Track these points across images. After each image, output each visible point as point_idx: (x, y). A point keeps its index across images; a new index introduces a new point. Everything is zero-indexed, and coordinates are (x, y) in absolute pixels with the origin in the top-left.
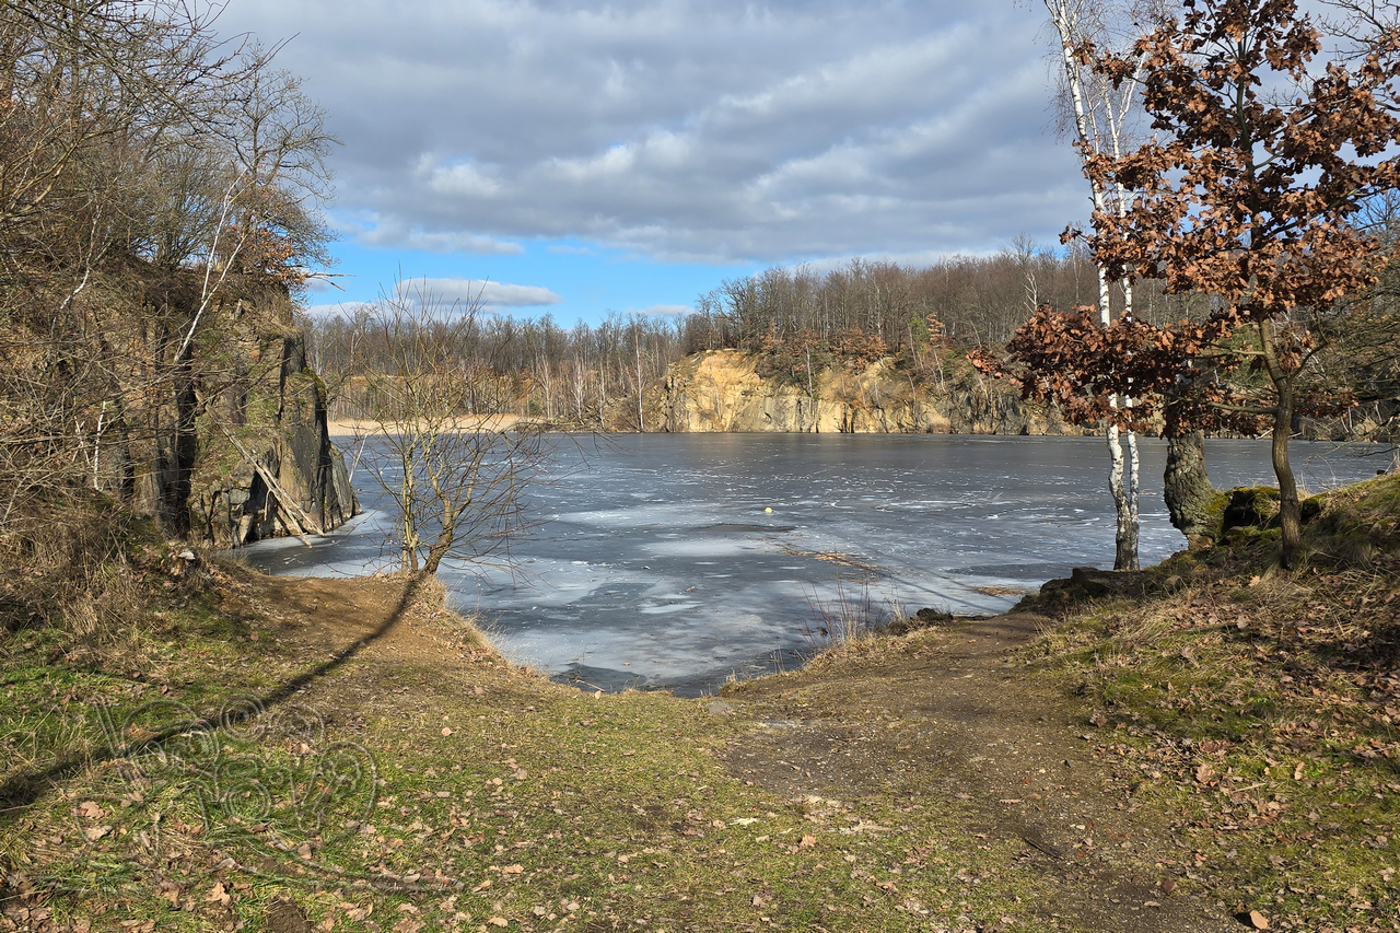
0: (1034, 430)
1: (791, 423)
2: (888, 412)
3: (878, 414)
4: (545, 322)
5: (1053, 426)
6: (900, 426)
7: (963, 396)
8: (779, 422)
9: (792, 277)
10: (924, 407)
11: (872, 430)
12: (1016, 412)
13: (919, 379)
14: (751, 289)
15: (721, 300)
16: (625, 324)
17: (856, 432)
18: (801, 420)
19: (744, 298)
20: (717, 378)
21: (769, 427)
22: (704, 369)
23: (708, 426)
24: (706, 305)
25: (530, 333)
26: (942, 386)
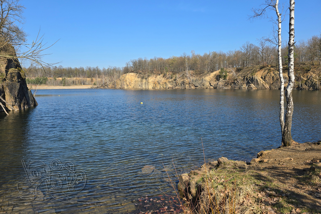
0: (187, 88)
2: (161, 85)
3: (159, 85)
4: (97, 68)
6: (163, 87)
8: (142, 86)
9: (143, 60)
10: (167, 84)
11: (158, 88)
12: (184, 84)
14: (136, 61)
15: (130, 63)
16: (112, 68)
17: (155, 88)
18: (145, 86)
19: (135, 63)
20: (130, 78)
21: (140, 87)
22: (127, 76)
23: (128, 87)
24: (128, 64)
25: (94, 70)
26: (171, 80)
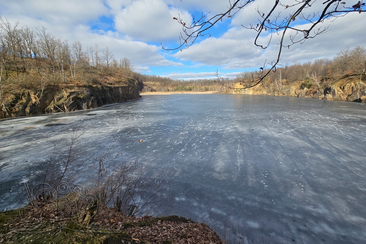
0: (275, 95)
1: (246, 93)
2: (259, 91)
3: (257, 92)
5: (278, 94)
6: (260, 94)
7: (269, 89)
10: (263, 91)
11: (256, 94)
12: (274, 92)
13: (264, 87)
17: (254, 94)
20: (238, 86)
21: (243, 93)
22: (236, 85)
23: (236, 93)
26: (266, 88)
